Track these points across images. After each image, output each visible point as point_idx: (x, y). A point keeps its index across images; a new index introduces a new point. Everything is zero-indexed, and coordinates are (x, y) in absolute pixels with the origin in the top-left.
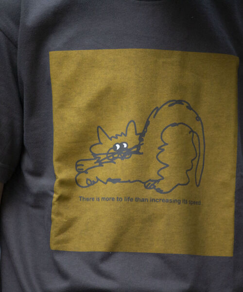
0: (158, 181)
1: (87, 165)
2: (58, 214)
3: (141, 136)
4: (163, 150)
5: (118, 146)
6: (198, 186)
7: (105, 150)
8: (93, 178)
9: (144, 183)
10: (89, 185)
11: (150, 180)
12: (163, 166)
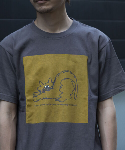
0: (60, 98)
1: (37, 94)
2: (28, 111)
3: (54, 83)
4: (61, 88)
5: (46, 87)
6: (75, 100)
7: (42, 89)
8: (39, 99)
9: (55, 99)
10: (38, 101)
11: (57, 98)
12: (61, 93)
